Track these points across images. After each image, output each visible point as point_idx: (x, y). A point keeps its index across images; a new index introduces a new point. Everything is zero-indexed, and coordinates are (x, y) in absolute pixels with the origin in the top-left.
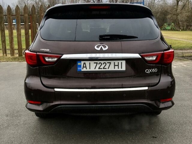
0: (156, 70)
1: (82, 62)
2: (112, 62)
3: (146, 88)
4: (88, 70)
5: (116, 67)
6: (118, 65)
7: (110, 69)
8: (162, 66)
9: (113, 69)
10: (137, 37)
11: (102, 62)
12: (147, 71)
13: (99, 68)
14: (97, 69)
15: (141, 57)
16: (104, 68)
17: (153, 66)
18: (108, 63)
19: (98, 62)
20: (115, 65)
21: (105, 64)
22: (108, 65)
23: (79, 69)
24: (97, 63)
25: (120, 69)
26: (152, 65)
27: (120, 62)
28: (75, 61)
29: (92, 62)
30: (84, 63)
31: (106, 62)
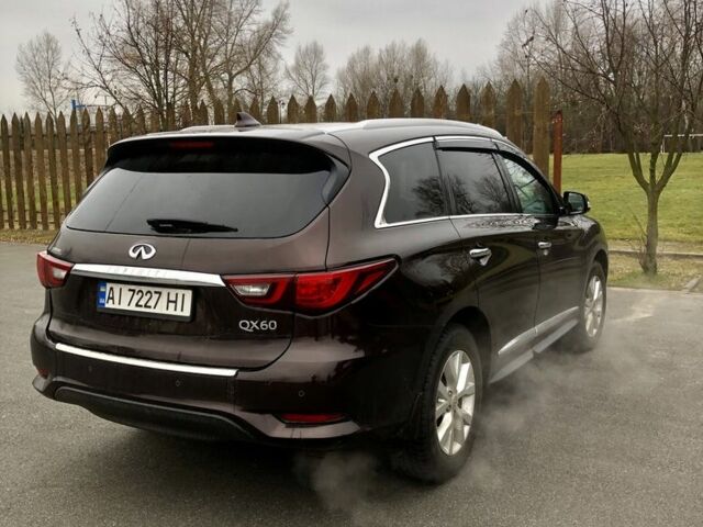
0: (273, 324)
1: (109, 286)
2: (165, 292)
3: (231, 373)
4: (116, 306)
5: (172, 305)
6: (175, 302)
7: (157, 311)
8: (297, 315)
9: (164, 312)
10: (236, 230)
11: (145, 289)
12: (244, 325)
13: (137, 305)
14: (133, 308)
15: (223, 285)
16: (146, 306)
17: (260, 312)
18: (156, 292)
19: (137, 288)
20: (169, 301)
21: (149, 295)
22: (155, 296)
23: (102, 301)
24: (134, 291)
25: (178, 313)
26: (258, 309)
27: (181, 292)
28: (96, 282)
29: (125, 288)
30: (112, 289)
31: (152, 289)
